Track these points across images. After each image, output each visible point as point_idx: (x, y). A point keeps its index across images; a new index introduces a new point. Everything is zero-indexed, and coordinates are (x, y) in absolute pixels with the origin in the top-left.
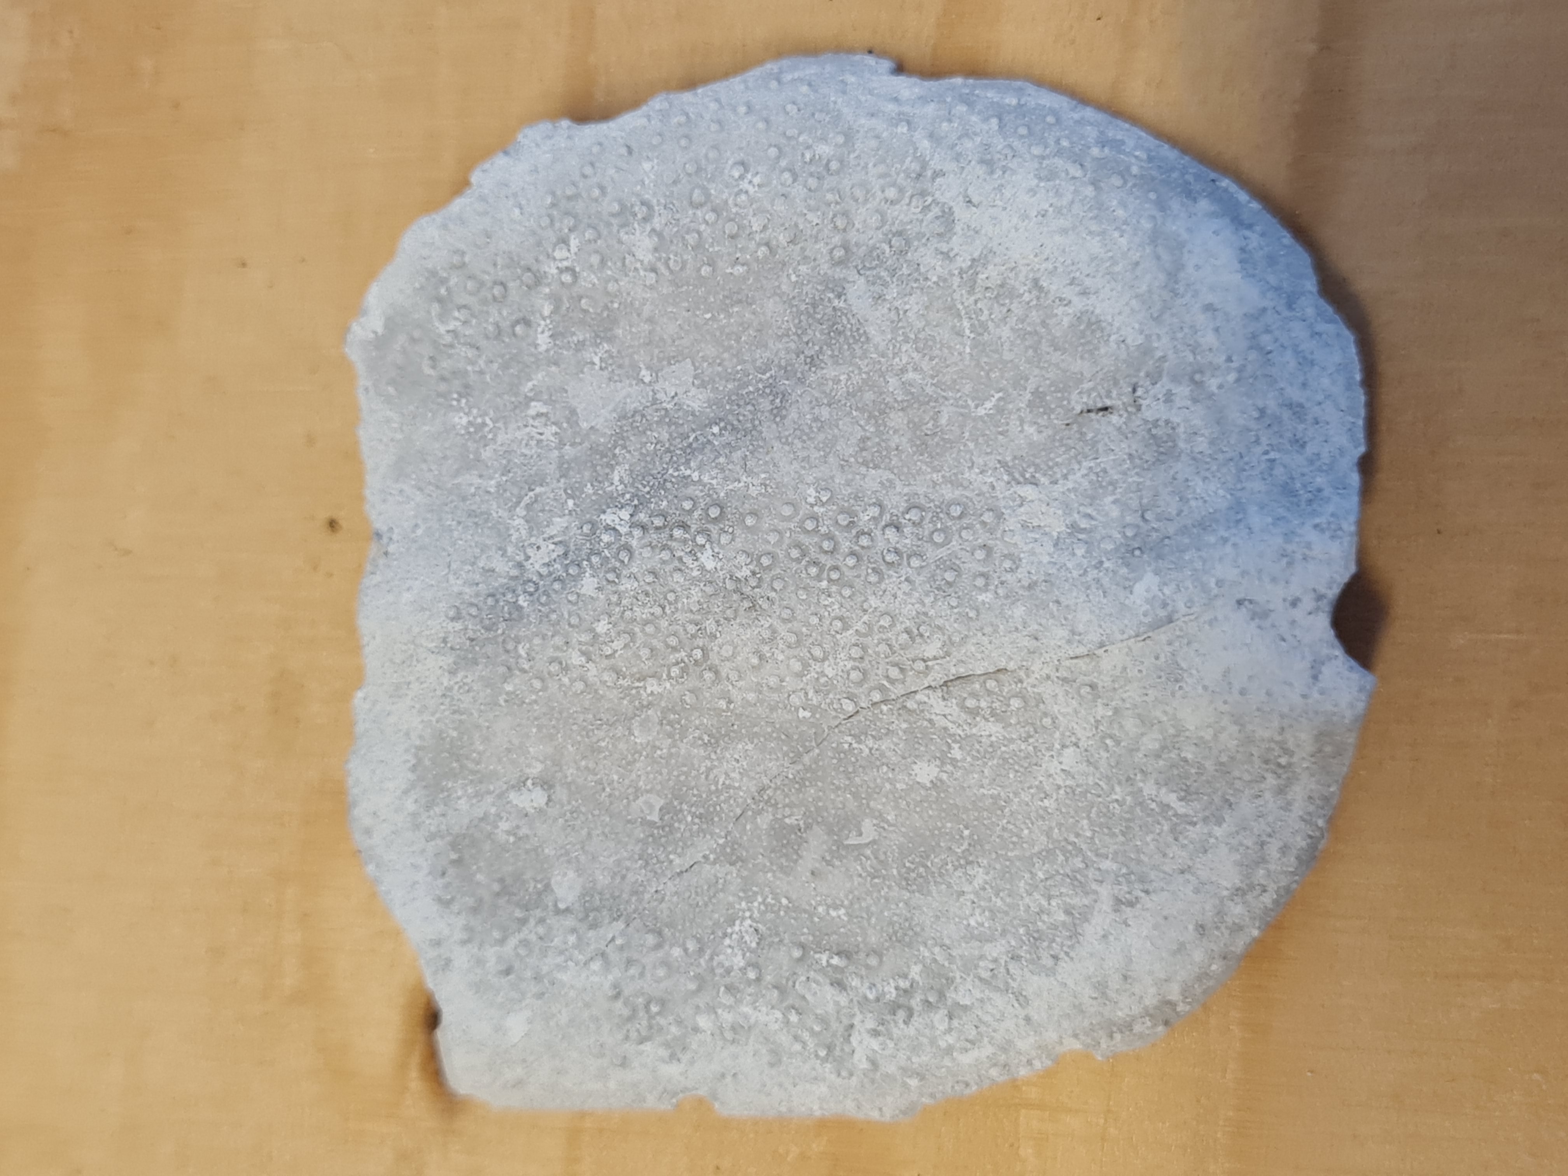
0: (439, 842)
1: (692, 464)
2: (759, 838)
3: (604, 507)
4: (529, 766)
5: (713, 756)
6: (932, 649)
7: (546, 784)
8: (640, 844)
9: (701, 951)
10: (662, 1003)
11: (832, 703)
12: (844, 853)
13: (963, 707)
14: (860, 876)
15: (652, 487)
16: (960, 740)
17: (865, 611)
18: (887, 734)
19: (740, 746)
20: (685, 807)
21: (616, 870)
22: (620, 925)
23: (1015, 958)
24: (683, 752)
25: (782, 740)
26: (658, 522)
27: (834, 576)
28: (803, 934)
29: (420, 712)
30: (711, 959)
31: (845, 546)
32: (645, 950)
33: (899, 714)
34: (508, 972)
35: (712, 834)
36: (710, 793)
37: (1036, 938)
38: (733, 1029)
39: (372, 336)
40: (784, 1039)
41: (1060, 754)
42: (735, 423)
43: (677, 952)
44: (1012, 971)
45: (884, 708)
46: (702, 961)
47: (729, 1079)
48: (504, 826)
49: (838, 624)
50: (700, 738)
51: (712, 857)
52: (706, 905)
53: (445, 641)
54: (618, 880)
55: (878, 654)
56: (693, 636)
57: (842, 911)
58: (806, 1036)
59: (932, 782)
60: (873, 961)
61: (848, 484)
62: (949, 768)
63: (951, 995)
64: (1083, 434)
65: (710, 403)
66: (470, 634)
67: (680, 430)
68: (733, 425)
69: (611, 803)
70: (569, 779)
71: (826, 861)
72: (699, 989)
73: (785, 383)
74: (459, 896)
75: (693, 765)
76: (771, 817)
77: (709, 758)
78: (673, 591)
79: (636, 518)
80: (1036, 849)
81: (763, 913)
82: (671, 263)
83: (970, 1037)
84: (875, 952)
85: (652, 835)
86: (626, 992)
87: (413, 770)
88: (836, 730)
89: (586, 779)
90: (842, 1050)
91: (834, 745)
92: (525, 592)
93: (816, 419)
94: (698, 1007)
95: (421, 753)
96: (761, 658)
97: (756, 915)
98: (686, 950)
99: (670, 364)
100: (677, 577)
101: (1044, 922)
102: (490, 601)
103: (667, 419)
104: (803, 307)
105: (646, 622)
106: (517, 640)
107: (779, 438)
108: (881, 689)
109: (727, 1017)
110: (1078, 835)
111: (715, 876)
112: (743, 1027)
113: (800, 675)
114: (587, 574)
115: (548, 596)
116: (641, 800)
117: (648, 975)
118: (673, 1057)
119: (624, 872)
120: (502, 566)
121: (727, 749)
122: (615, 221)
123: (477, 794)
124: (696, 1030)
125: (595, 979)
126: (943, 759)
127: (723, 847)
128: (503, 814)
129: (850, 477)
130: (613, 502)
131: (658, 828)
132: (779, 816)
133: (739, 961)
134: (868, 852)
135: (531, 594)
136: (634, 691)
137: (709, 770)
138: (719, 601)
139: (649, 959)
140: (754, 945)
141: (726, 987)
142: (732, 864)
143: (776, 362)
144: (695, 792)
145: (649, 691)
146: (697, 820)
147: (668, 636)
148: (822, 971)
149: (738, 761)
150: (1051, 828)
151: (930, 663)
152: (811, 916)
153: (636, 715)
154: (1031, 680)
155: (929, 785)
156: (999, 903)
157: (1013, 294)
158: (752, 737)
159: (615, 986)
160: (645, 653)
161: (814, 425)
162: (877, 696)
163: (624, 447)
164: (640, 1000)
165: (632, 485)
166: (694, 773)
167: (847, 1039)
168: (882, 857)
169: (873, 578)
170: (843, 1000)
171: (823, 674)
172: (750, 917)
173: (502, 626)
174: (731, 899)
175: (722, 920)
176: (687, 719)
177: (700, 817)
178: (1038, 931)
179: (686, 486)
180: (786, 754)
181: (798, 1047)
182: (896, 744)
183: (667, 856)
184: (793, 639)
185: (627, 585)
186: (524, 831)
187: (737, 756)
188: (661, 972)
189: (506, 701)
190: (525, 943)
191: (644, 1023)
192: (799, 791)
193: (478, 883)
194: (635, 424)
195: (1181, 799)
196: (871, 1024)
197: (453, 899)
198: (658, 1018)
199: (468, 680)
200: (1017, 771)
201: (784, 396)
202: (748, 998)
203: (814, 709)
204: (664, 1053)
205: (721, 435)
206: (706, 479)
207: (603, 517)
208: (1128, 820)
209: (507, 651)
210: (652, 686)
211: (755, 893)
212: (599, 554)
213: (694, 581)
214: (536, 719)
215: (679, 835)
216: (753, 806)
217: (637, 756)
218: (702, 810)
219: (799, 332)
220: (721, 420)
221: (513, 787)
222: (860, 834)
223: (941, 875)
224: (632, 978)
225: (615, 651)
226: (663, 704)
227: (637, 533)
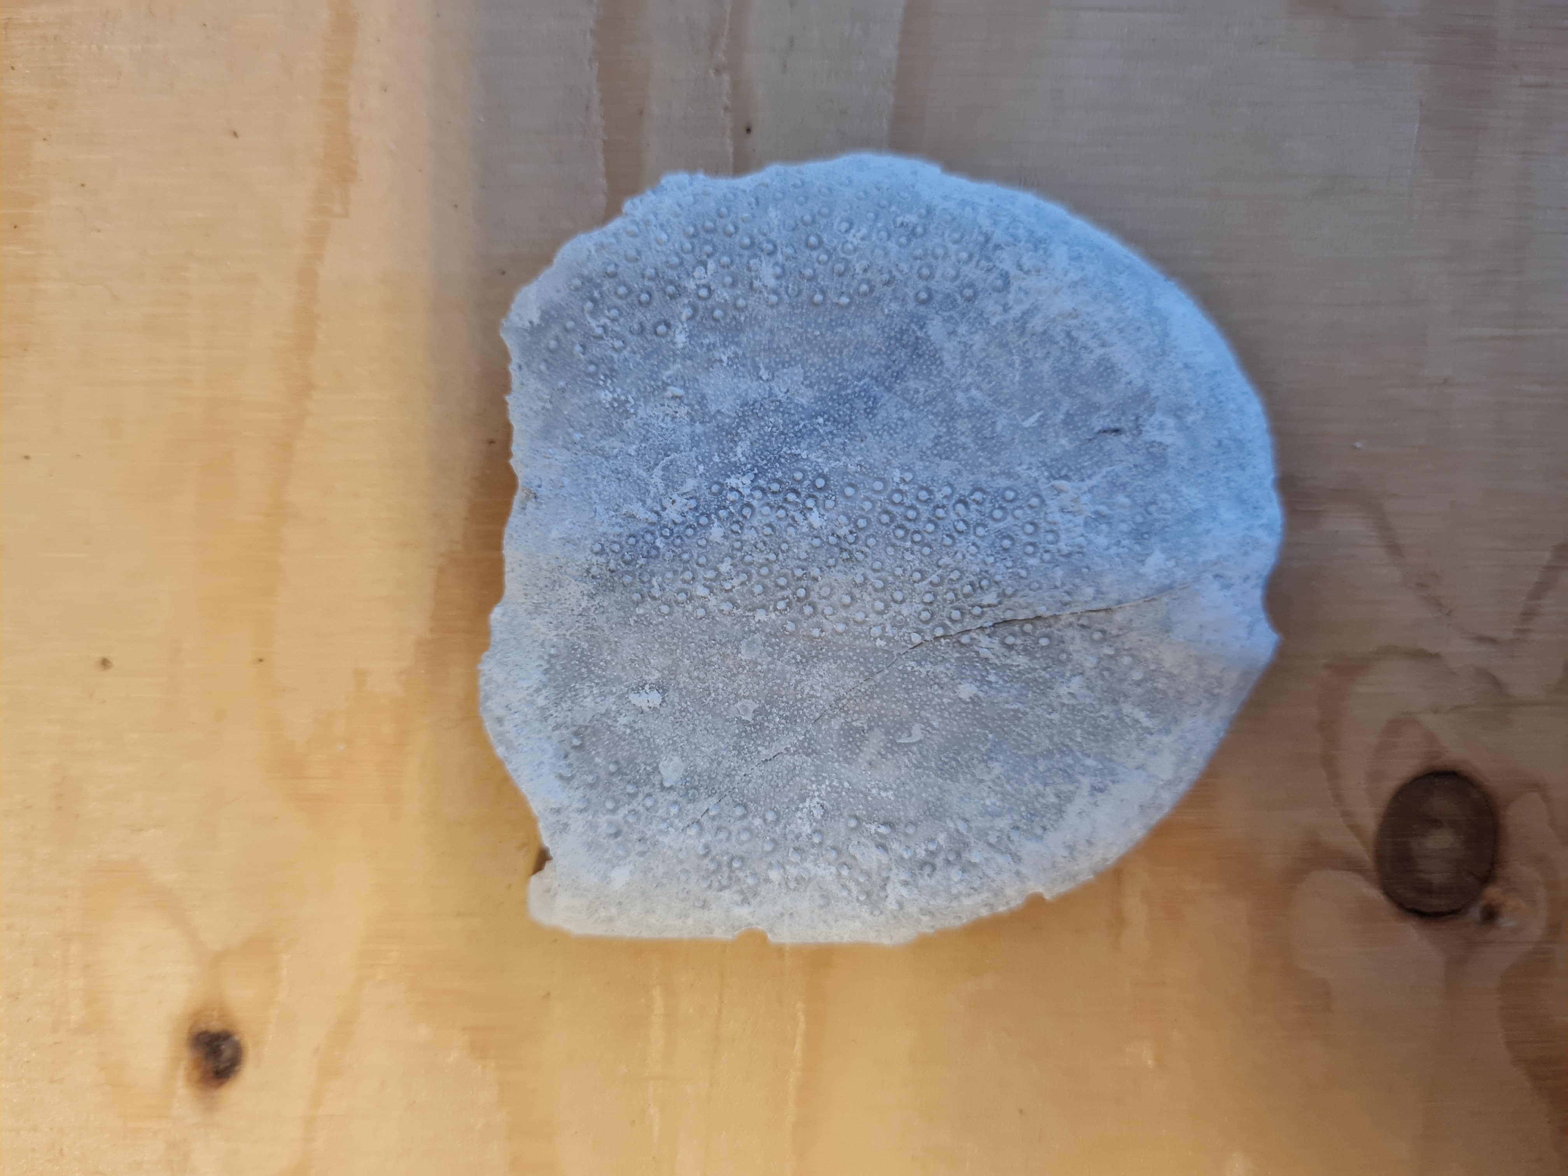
0: (564, 731)
1: (802, 445)
2: (831, 737)
3: (729, 473)
4: (648, 674)
5: (802, 672)
6: (990, 598)
7: (661, 688)
8: (735, 738)
9: (777, 822)
10: (742, 859)
11: (904, 636)
12: (896, 749)
13: (1003, 643)
14: (907, 766)
15: (769, 461)
16: (995, 667)
17: (939, 567)
18: (941, 661)
19: (825, 666)
20: (774, 710)
21: (713, 757)
22: (714, 800)
23: (1017, 828)
24: (778, 668)
25: (861, 663)
26: (775, 487)
27: (917, 538)
28: (859, 809)
29: (557, 628)
30: (785, 827)
31: (925, 516)
32: (732, 820)
33: (954, 647)
34: (617, 834)
35: (795, 732)
36: (796, 700)
37: (1033, 814)
38: (796, 880)
39: (527, 324)
40: (835, 888)
41: (1069, 680)
42: (836, 416)
43: (758, 822)
44: (1012, 838)
45: (943, 641)
46: (777, 829)
47: (786, 917)
48: (622, 720)
49: (917, 576)
50: (794, 658)
51: (792, 750)
52: (784, 787)
53: (588, 571)
54: (715, 765)
55: (945, 600)
56: (799, 579)
57: (891, 792)
58: (852, 885)
59: (970, 698)
60: (911, 830)
61: (926, 468)
62: (986, 688)
63: (966, 855)
64: (1101, 448)
65: (817, 400)
66: (612, 566)
67: (792, 418)
68: (834, 418)
69: (714, 705)
70: (682, 686)
71: (881, 755)
72: (774, 850)
73: (876, 390)
74: (578, 775)
75: (785, 679)
76: (843, 721)
77: (799, 673)
78: (786, 542)
79: (756, 484)
80: (1039, 750)
81: (828, 793)
82: (790, 291)
83: (975, 886)
84: (911, 823)
85: (746, 731)
86: (714, 853)
87: (546, 672)
88: (904, 657)
89: (695, 686)
90: (878, 895)
91: (900, 668)
92: (662, 535)
93: (901, 419)
94: (771, 864)
95: (553, 661)
96: (853, 598)
97: (824, 793)
98: (765, 820)
99: (784, 367)
100: (791, 530)
101: (1039, 802)
102: (632, 541)
103: (780, 407)
104: (893, 334)
105: (762, 565)
106: (652, 574)
107: (871, 431)
108: (944, 626)
109: (793, 871)
110: (1071, 740)
111: (794, 764)
112: (804, 879)
113: (880, 613)
114: (715, 525)
115: (682, 539)
116: (739, 705)
117: (733, 839)
118: (745, 901)
119: (720, 759)
120: (642, 514)
121: (814, 667)
122: (746, 253)
123: (601, 694)
124: (767, 880)
125: (690, 842)
126: (983, 681)
127: (802, 742)
128: (622, 711)
129: (927, 464)
130: (736, 469)
131: (750, 726)
132: (849, 720)
133: (807, 829)
134: (915, 748)
135: (666, 537)
136: (744, 619)
137: (798, 682)
138: (823, 552)
139: (735, 827)
140: (819, 817)
141: (794, 849)
142: (808, 755)
143: (869, 373)
144: (785, 699)
145: (757, 620)
146: (783, 721)
147: (778, 578)
148: (871, 837)
149: (821, 676)
150: (1053, 735)
151: (985, 609)
152: (866, 796)
153: (744, 638)
154: (1058, 626)
155: (968, 700)
156: (1008, 788)
157: (1053, 341)
158: (836, 658)
159: (706, 846)
160: (758, 589)
161: (899, 422)
162: (939, 632)
163: (746, 428)
164: (725, 858)
165: (753, 458)
166: (785, 685)
167: (883, 887)
168: (925, 753)
169: (948, 541)
170: (884, 859)
171: (900, 613)
172: (819, 796)
173: (642, 561)
174: (805, 781)
175: (796, 797)
176: (785, 643)
177: (786, 718)
178: (1034, 809)
179: (797, 461)
180: (862, 673)
181: (845, 893)
182: (948, 669)
183: (756, 748)
184: (879, 584)
185: (749, 535)
186: (640, 725)
187: (822, 673)
188: (745, 837)
189: (636, 622)
190: (634, 812)
191: (726, 875)
192: (868, 701)
193: (596, 765)
194: (755, 411)
195: (1148, 716)
196: (904, 876)
197: (573, 777)
198: (737, 872)
199: (605, 604)
200: (1035, 692)
201: (875, 399)
202: (812, 857)
203: (889, 640)
204: (738, 898)
205: (825, 425)
206: (813, 457)
207: (728, 480)
208: (1109, 730)
209: (643, 582)
210: (761, 615)
211: (824, 778)
212: (725, 508)
213: (804, 535)
214: (660, 637)
215: (767, 732)
216: (830, 712)
217: (740, 670)
218: (788, 714)
219: (889, 352)
220: (825, 413)
221: (633, 690)
222: (910, 735)
223: (968, 767)
224: (721, 841)
225: (733, 587)
226: (768, 630)
227: (758, 494)
